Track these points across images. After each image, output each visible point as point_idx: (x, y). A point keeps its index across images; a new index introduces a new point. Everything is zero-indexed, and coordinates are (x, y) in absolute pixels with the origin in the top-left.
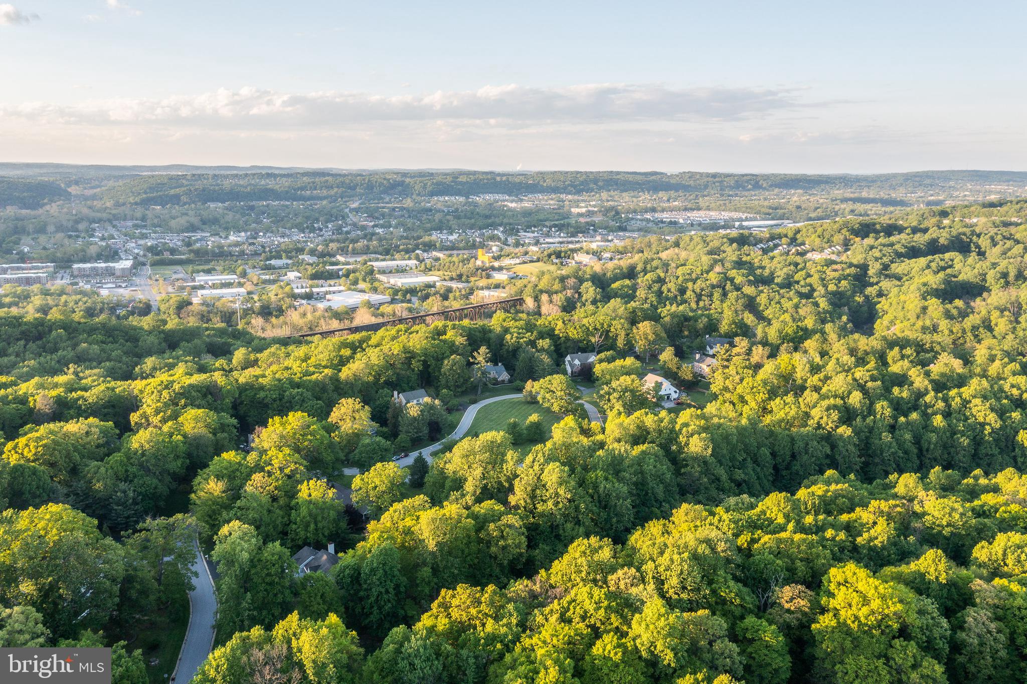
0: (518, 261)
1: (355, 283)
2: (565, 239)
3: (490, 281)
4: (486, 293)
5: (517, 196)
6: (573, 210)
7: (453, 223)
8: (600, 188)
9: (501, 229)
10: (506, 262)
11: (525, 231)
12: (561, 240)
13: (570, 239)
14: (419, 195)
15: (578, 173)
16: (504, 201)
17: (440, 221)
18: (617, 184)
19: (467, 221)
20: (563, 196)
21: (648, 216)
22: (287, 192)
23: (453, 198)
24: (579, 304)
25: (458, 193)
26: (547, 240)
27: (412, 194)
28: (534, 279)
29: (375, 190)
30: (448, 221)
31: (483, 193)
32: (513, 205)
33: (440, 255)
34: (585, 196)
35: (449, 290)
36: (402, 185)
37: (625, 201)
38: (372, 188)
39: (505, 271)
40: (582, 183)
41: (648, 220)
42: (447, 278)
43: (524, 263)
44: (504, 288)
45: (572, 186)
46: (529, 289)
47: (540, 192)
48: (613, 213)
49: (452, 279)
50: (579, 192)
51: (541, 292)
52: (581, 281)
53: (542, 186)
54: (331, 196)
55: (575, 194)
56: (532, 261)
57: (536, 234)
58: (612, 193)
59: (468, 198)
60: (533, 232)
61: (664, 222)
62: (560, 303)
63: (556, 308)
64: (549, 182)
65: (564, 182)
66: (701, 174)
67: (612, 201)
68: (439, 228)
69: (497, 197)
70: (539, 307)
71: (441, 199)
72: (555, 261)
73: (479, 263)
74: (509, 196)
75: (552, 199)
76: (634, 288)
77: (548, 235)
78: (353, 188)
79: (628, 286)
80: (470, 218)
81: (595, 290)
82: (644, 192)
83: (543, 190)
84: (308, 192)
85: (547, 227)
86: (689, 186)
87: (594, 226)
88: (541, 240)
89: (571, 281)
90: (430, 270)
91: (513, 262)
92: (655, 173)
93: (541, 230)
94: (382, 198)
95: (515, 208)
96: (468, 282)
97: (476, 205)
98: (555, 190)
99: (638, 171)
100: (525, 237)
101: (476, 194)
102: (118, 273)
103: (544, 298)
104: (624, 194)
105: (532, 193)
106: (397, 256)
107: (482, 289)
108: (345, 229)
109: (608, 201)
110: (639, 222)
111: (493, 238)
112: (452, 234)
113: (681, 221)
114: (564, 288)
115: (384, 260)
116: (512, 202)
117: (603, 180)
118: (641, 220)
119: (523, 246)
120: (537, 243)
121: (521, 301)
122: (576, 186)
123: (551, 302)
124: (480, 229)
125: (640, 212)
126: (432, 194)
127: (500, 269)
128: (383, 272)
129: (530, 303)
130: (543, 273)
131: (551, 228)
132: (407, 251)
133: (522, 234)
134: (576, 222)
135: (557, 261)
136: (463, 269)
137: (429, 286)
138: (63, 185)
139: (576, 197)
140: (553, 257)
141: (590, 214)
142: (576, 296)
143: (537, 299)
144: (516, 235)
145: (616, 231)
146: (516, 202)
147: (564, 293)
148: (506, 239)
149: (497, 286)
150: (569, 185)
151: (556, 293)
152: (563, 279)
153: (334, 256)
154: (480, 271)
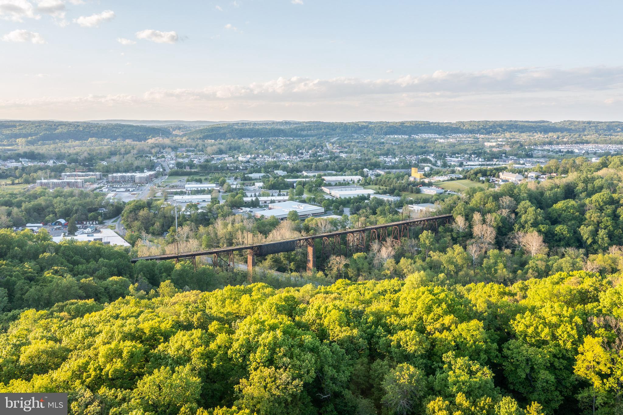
0: (446, 178)
1: (301, 193)
2: (483, 163)
3: (419, 196)
4: (416, 207)
5: (444, 135)
6: (486, 144)
7: (397, 152)
8: (504, 130)
9: (433, 155)
10: (435, 179)
11: (451, 157)
12: (480, 163)
13: (488, 163)
14: (377, 134)
15: (487, 121)
16: (435, 138)
17: (388, 150)
18: (516, 128)
19: (408, 150)
20: (478, 136)
21: (546, 147)
22: (292, 132)
23: (400, 136)
24: (517, 226)
25: (404, 133)
26: (469, 163)
27: (373, 134)
28: (463, 195)
29: (348, 131)
30: (394, 150)
31: (421, 133)
32: (442, 141)
33: (382, 172)
34: (493, 135)
35: (380, 203)
36: (367, 128)
37: (524, 137)
38: (347, 130)
39: (433, 187)
40: (491, 127)
41: (548, 151)
42: (380, 191)
43: (452, 179)
44: (433, 203)
45: (484, 129)
46: (460, 206)
47: (461, 133)
48: (519, 145)
49: (385, 193)
50: (489, 133)
51: (473, 210)
52: (518, 200)
53: (462, 129)
54: (320, 134)
55: (486, 134)
56: (459, 179)
57: (459, 159)
58: (513, 133)
59: (410, 136)
60: (457, 157)
61: (562, 152)
62: (495, 224)
63: (490, 230)
64: (467, 126)
65: (478, 126)
66: (579, 122)
67: (514, 138)
68: (386, 155)
69: (430, 136)
70: (471, 227)
71: (392, 137)
72: (481, 178)
73: (411, 179)
74: (439, 135)
75: (469, 138)
76: (582, 210)
77: (469, 159)
78: (334, 130)
79: (573, 206)
80: (410, 148)
81: (535, 211)
82: (537, 133)
83: (462, 132)
84: (305, 132)
85: (468, 154)
86: (571, 129)
87: (505, 153)
88: (465, 163)
89: (506, 200)
90: (369, 184)
91: (441, 178)
92: (544, 122)
93: (464, 156)
94: (352, 136)
95: (443, 142)
96: (399, 195)
97: (415, 140)
98: (472, 132)
99: (530, 120)
100: (451, 161)
101: (416, 134)
102: (137, 181)
103: (477, 217)
104: (522, 134)
105: (455, 133)
106: (348, 172)
107: (411, 203)
108: (319, 154)
109: (511, 139)
110: (540, 152)
111: (426, 161)
112: (395, 158)
113: (576, 151)
114: (499, 207)
115: (336, 175)
116: (441, 139)
117: (507, 125)
118: (541, 150)
119: (450, 167)
120: (461, 165)
121: (450, 219)
122: (487, 129)
123: (484, 222)
124: (417, 155)
125: (540, 145)
126: (386, 134)
127: (430, 185)
128: (329, 185)
129: (460, 222)
130: (474, 191)
131: (471, 155)
132: (357, 169)
133: (448, 158)
134: (491, 151)
135: (484, 179)
136: (397, 184)
137: (363, 198)
138: (171, 130)
139: (487, 136)
140: (479, 175)
141: (499, 146)
142: (513, 216)
143: (468, 218)
144: (444, 159)
145: (525, 158)
146: (444, 139)
147: (499, 212)
148: (436, 162)
149: (426, 201)
150: (481, 128)
151: (490, 212)
152: (496, 197)
153: (301, 172)
154: (411, 186)
